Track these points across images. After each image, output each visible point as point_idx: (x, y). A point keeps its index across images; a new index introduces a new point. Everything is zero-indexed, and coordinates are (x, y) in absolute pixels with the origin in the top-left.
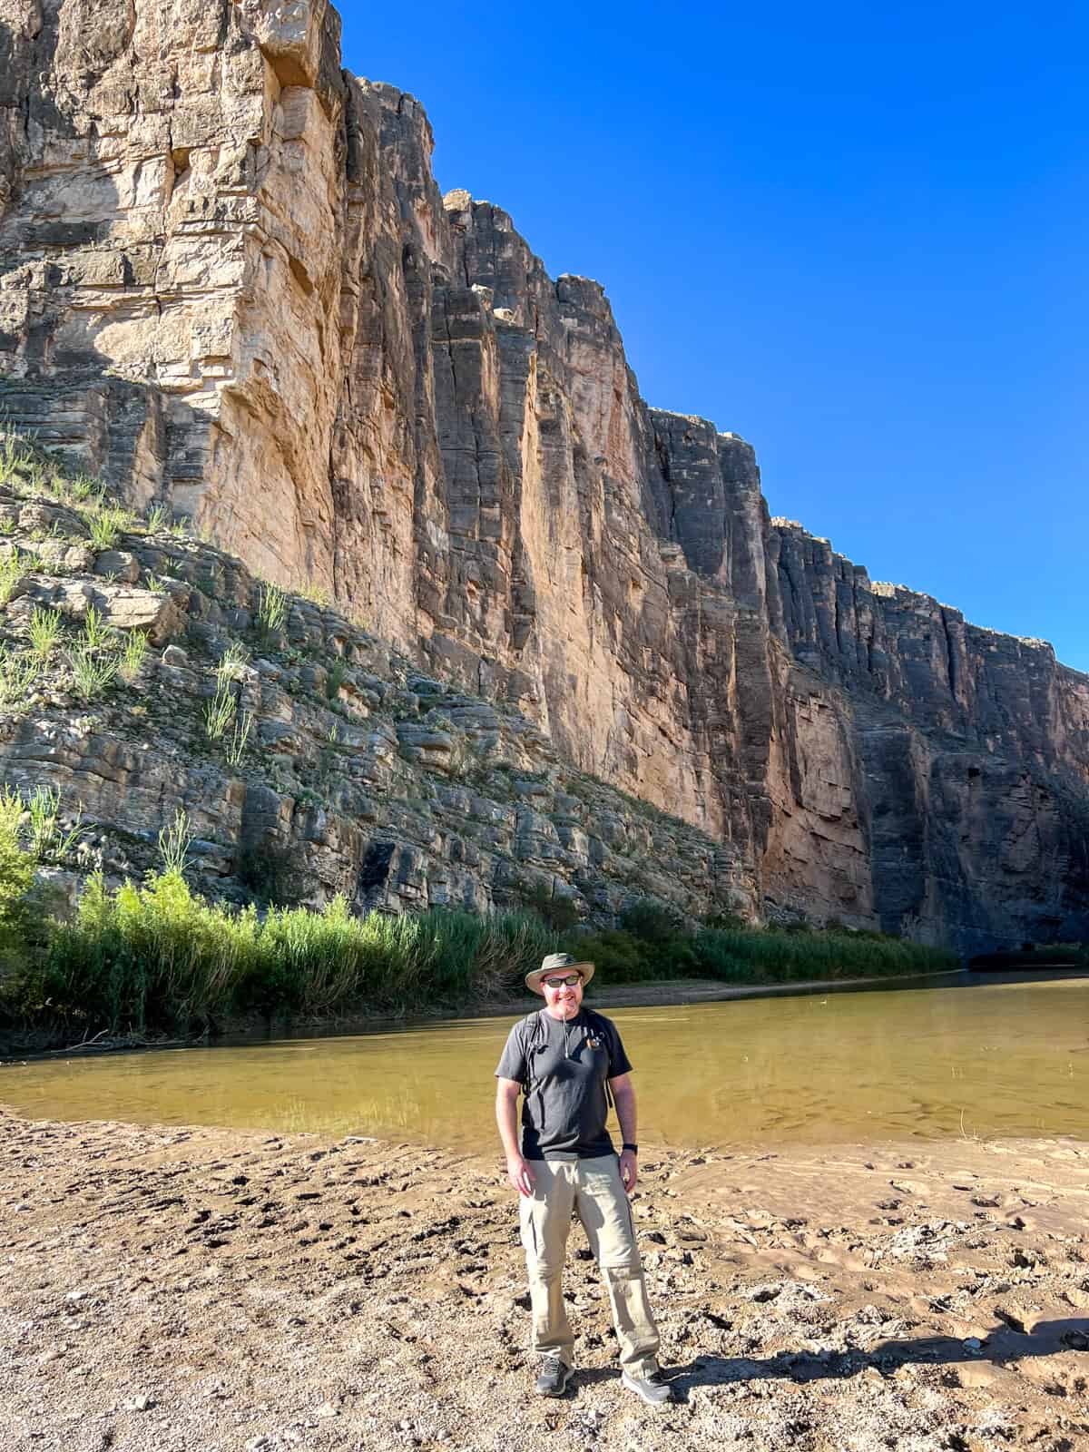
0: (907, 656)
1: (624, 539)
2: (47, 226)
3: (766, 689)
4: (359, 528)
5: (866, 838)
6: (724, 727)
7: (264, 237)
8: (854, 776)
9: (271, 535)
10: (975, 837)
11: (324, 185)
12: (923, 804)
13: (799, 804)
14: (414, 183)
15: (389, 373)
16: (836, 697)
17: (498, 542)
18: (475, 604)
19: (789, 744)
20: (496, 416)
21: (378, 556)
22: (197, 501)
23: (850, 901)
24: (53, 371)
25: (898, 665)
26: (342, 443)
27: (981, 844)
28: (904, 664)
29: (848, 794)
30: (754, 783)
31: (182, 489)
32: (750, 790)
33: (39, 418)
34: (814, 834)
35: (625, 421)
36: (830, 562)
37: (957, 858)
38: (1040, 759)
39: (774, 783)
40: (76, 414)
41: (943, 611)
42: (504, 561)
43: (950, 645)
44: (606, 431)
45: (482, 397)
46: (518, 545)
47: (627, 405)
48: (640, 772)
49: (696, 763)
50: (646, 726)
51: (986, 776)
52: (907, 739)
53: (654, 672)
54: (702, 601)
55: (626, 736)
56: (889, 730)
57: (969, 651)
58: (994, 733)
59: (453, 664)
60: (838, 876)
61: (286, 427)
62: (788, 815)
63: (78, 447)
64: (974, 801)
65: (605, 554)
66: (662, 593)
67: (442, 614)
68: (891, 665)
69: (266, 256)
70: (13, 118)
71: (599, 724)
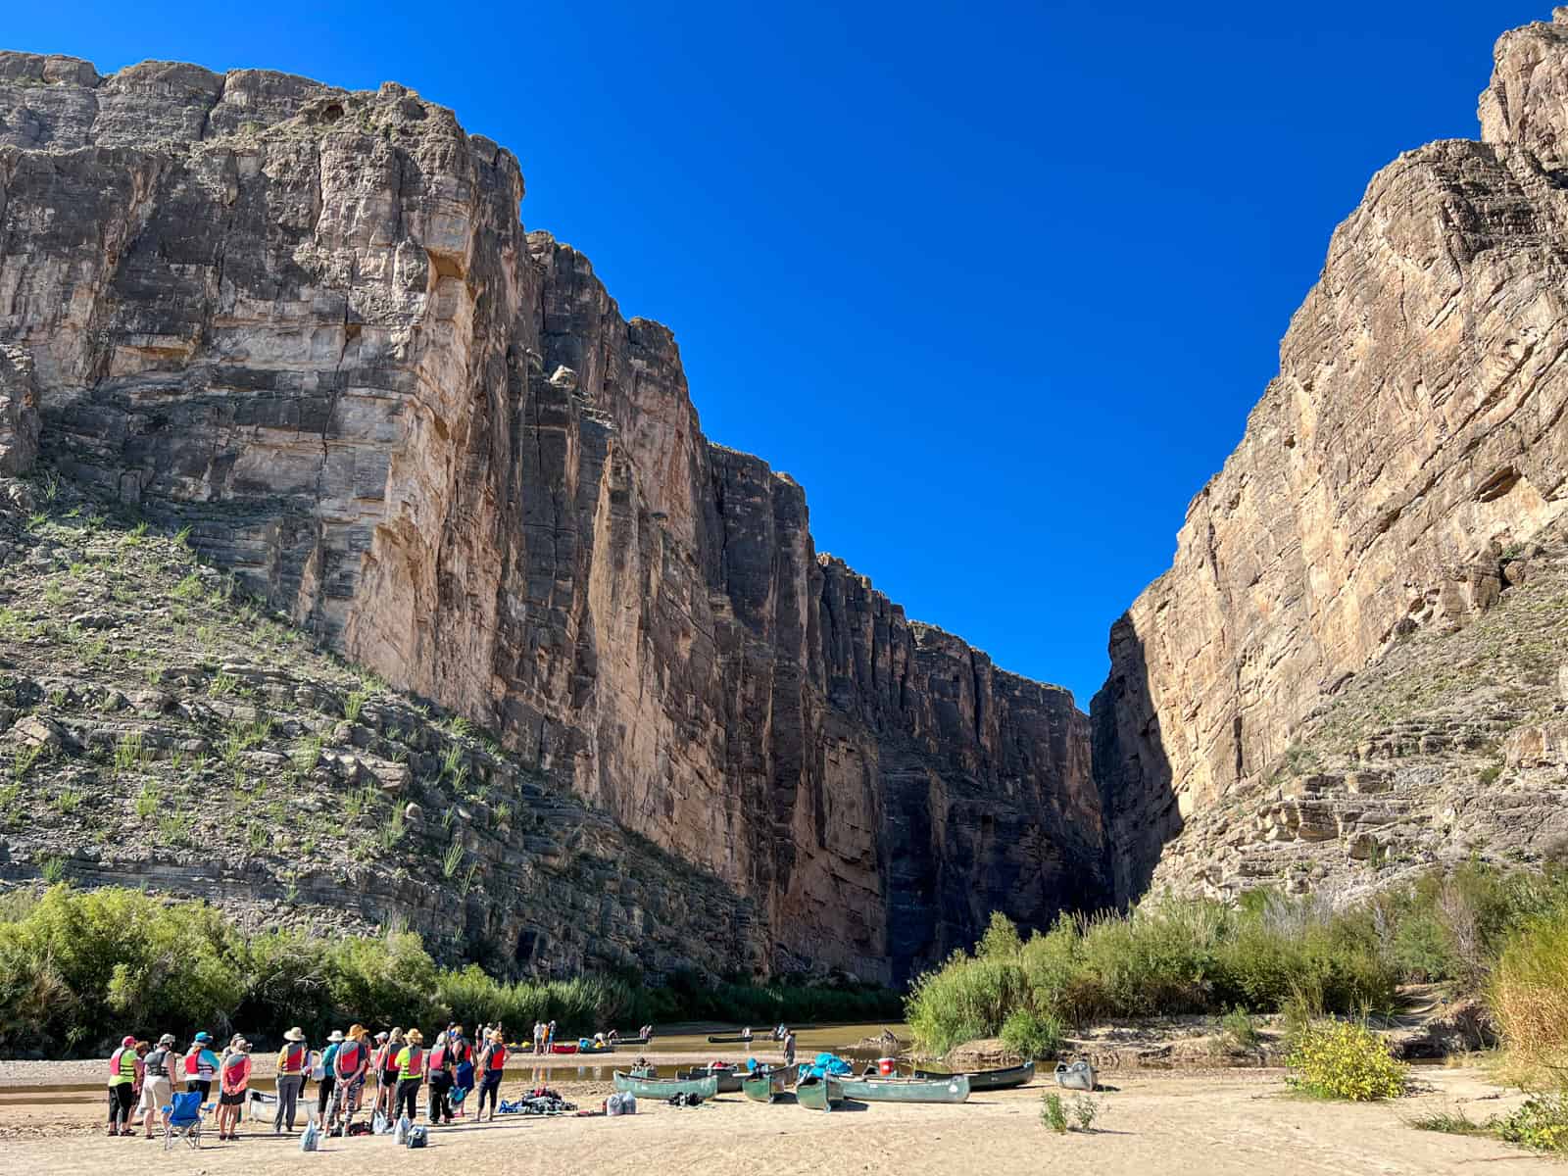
0: (937, 696)
1: (678, 592)
2: (232, 370)
3: (799, 735)
4: (457, 614)
5: (884, 883)
6: (757, 770)
7: (418, 404)
8: (875, 819)
9: (396, 636)
10: (984, 885)
11: (463, 351)
12: (938, 847)
13: (822, 845)
14: (503, 233)
15: (493, 479)
16: (863, 739)
17: (568, 612)
18: (544, 666)
19: (816, 788)
20: (574, 493)
21: (468, 632)
22: (346, 615)
23: (863, 944)
24: (230, 495)
25: (927, 704)
26: (450, 542)
27: (990, 890)
28: (933, 702)
29: (868, 838)
30: (779, 825)
31: (334, 603)
32: (777, 832)
33: (225, 543)
34: (835, 877)
35: (685, 459)
36: (870, 600)
37: (967, 903)
38: (1056, 804)
39: (800, 826)
40: (257, 543)
41: (972, 655)
42: (572, 629)
43: (977, 688)
44: (666, 468)
45: (564, 480)
46: (586, 612)
47: (688, 444)
48: (675, 815)
49: (728, 805)
50: (684, 770)
51: (998, 824)
52: (926, 784)
53: (696, 718)
54: (745, 649)
55: (665, 781)
56: (911, 774)
57: (994, 696)
58: (1014, 776)
59: (520, 724)
60: (855, 919)
61: (418, 548)
62: (811, 857)
63: (257, 571)
64: (985, 846)
65: (659, 608)
66: (708, 642)
67: (514, 678)
68: (921, 704)
69: (418, 418)
70: (209, 274)
71: (641, 769)
